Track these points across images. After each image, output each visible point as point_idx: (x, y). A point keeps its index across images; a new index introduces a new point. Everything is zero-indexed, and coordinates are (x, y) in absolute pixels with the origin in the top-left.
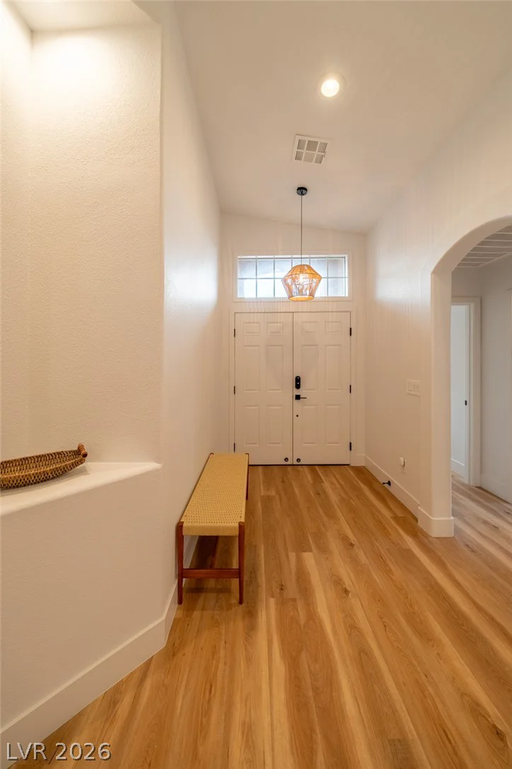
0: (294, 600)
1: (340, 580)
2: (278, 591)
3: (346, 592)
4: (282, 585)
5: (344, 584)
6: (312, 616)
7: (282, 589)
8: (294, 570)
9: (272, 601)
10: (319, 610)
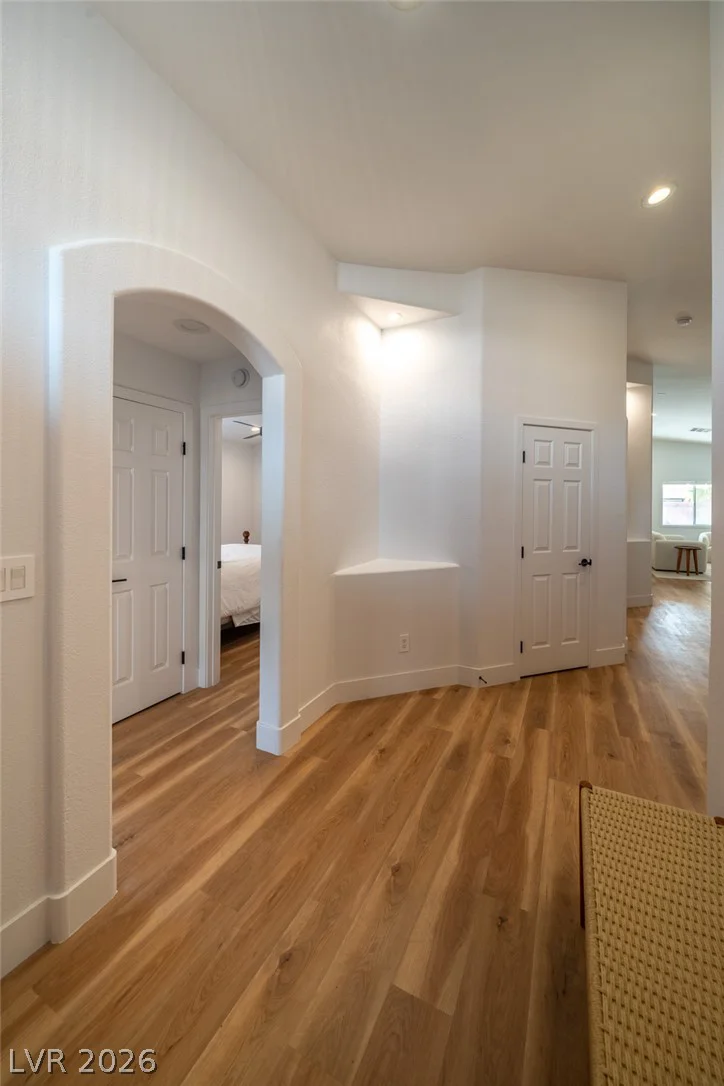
0: (486, 891)
1: (389, 891)
2: (511, 920)
3: (396, 870)
4: (499, 926)
5: (389, 881)
6: (469, 860)
7: (503, 920)
8: (463, 952)
9: (525, 906)
10: (456, 863)
